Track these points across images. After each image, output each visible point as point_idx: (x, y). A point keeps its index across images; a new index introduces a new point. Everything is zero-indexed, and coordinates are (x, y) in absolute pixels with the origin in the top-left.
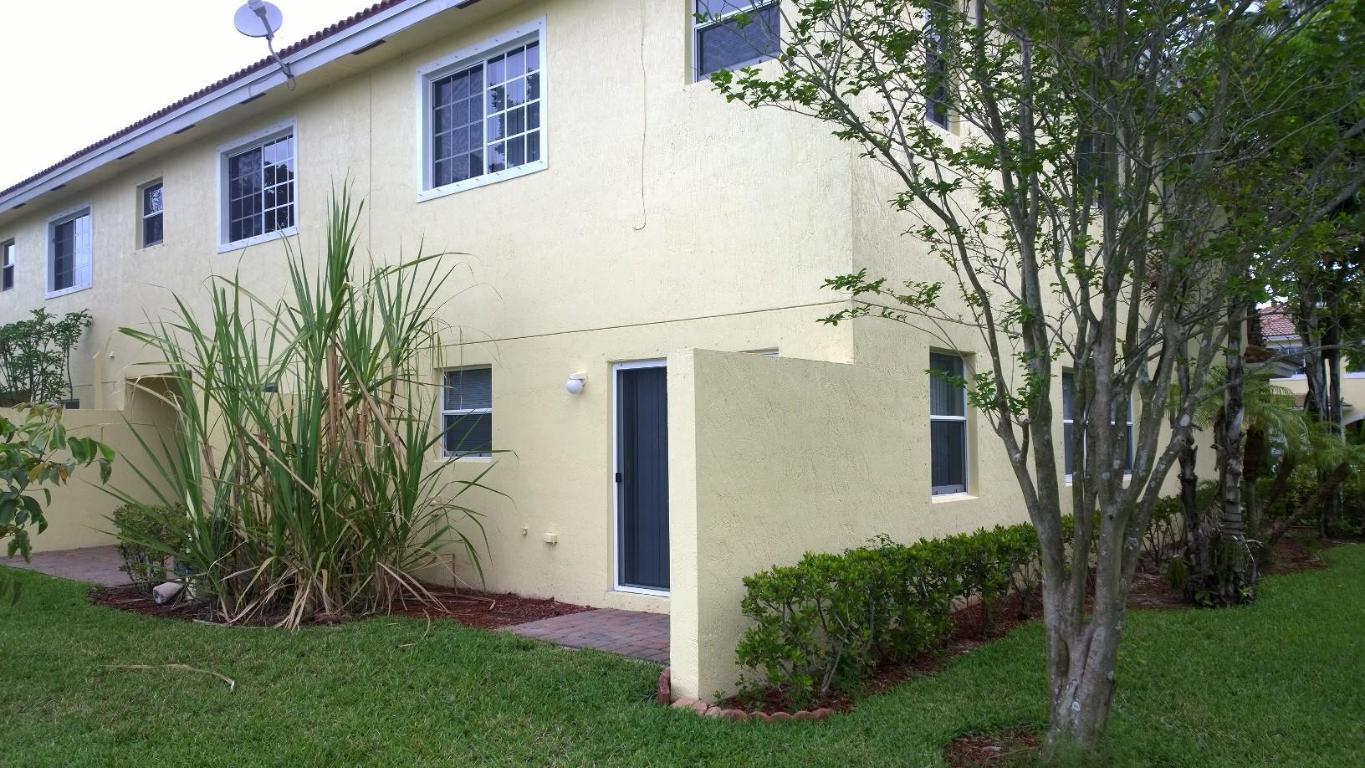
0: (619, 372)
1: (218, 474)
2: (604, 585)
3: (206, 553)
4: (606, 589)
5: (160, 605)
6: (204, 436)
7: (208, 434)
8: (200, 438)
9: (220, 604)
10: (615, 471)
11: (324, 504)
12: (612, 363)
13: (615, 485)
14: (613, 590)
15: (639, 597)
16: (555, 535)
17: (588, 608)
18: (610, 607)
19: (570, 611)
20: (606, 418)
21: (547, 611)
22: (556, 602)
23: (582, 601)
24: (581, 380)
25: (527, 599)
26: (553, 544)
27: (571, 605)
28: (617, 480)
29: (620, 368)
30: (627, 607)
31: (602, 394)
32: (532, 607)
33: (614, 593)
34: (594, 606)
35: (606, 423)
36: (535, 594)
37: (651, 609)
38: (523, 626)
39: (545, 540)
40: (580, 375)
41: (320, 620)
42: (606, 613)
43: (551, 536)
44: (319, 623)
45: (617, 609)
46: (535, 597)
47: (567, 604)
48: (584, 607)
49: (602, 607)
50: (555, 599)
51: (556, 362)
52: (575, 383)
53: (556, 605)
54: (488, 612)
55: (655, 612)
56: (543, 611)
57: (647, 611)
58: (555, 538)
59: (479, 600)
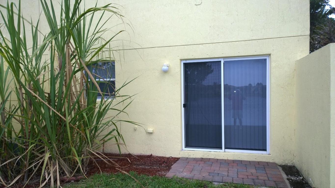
2: (180, 148)
4: (180, 150)
10: (183, 103)
11: (69, 124)
12: (181, 60)
13: (183, 109)
14: (182, 150)
15: (197, 152)
16: (153, 129)
17: (172, 158)
18: (183, 157)
19: (169, 160)
20: (179, 82)
21: (160, 161)
22: (154, 156)
23: (168, 155)
24: (168, 66)
25: (139, 156)
26: (151, 133)
27: (162, 157)
28: (184, 107)
29: (185, 62)
30: (192, 156)
31: (177, 72)
32: (148, 159)
33: (183, 151)
34: (174, 157)
35: (179, 84)
36: (142, 153)
37: (205, 157)
38: (172, 172)
39: (148, 132)
40: (167, 64)
41: (67, 181)
42: (187, 160)
43: (150, 130)
44: (66, 182)
45: (187, 158)
46: (141, 155)
47: (160, 157)
48: (171, 158)
49: (179, 157)
50: (153, 155)
51: (152, 59)
52: (165, 68)
53: (156, 157)
54: (131, 164)
55: (207, 158)
56: (158, 161)
57: (203, 158)
58: (153, 131)
59: (118, 158)
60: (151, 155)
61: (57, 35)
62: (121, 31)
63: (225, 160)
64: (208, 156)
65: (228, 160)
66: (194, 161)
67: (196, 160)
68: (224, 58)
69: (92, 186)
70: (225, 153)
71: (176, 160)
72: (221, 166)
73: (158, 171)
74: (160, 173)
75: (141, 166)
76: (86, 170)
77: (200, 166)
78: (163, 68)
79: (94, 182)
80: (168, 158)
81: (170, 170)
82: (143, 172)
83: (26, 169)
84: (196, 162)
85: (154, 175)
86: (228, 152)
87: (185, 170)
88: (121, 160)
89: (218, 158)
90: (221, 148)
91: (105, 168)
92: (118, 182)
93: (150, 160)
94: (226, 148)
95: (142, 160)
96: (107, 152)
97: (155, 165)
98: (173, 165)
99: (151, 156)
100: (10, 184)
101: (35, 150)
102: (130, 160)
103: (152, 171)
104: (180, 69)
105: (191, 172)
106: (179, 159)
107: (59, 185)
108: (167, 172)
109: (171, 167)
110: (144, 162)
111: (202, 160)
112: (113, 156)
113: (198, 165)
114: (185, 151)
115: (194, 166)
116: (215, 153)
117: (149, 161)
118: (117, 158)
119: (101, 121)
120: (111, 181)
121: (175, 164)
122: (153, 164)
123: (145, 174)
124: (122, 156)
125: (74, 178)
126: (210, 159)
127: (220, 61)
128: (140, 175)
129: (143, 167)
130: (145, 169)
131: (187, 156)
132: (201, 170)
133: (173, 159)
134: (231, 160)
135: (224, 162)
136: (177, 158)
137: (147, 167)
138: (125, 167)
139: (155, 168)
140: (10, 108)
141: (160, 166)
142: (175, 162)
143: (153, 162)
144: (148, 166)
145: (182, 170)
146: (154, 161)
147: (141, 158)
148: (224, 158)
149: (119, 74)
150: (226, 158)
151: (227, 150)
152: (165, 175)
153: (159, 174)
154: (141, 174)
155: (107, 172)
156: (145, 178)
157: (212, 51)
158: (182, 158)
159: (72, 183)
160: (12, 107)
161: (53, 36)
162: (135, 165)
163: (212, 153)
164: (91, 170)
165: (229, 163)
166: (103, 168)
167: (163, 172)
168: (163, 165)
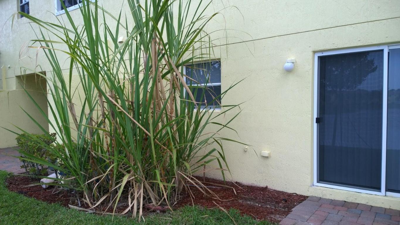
0: (319, 57)
1: (78, 120)
2: (309, 182)
3: (75, 166)
4: (310, 185)
5: (45, 189)
6: (69, 98)
7: (71, 97)
8: (67, 99)
9: (85, 196)
10: (315, 116)
11: (154, 139)
12: (315, 52)
13: (315, 125)
14: (313, 185)
15: (338, 191)
16: (269, 152)
17: (297, 195)
18: (313, 195)
19: (291, 198)
20: (310, 85)
21: (276, 198)
22: (270, 189)
23: (290, 190)
24: (293, 63)
25: (249, 186)
26: (267, 157)
27: (282, 192)
28: (317, 122)
29: (321, 55)
30: (328, 197)
31: (307, 71)
32: (261, 193)
33: (314, 187)
34: (300, 194)
35: (311, 88)
36: (253, 183)
37: (350, 200)
38: (291, 218)
39: (262, 155)
40: (292, 60)
41: (152, 210)
42: (319, 201)
43: (266, 153)
44: (151, 212)
45: (320, 198)
46: (253, 185)
47: (279, 191)
48: (294, 194)
49: (308, 196)
50: (268, 188)
51: (269, 54)
52: (288, 65)
53: (272, 191)
54: (236, 196)
55: (353, 201)
56: (273, 198)
57: (346, 201)
58: (269, 154)
59: (222, 187)
60: (267, 187)
61: (142, 30)
62: (215, 14)
63: (386, 209)
64: (356, 199)
65: (390, 209)
66: (330, 204)
67: (334, 203)
68: (388, 44)
69: (178, 222)
70: (385, 198)
71: (302, 199)
72: (377, 218)
73: (271, 213)
74: (272, 216)
75: (249, 201)
76: (178, 198)
77: (339, 213)
78: (286, 66)
79: (182, 217)
80: (290, 195)
81: (289, 215)
82: (248, 212)
83: (111, 190)
84: (333, 206)
85: (263, 219)
86: (392, 197)
87: (313, 218)
88: (226, 190)
89: (373, 205)
90: (379, 189)
91: (201, 199)
92: (211, 221)
93: (264, 195)
94: (387, 190)
95: (252, 192)
96: (210, 177)
97: (269, 203)
98: (296, 207)
99: (265, 189)
100: (96, 204)
101: (123, 168)
102: (236, 192)
103: (262, 212)
104: (311, 66)
105: (322, 223)
106: (307, 198)
107: (142, 215)
108: (284, 217)
109: (292, 210)
110: (254, 197)
111: (345, 204)
112: (216, 183)
113: (337, 213)
114: (317, 187)
115: (330, 213)
116: (368, 196)
117: (262, 196)
118: (220, 186)
119: (198, 137)
120: (203, 218)
121: (298, 206)
122: (267, 202)
123: (251, 215)
124: (227, 184)
125: (160, 208)
126: (358, 204)
127: (382, 51)
128: (243, 216)
129: (252, 203)
130: (253, 207)
131: (321, 196)
132: (339, 221)
133: (298, 197)
134: (396, 210)
135: (383, 213)
136: (304, 196)
137: (257, 204)
138: (228, 200)
139: (267, 208)
140: (98, 118)
141: (277, 205)
142: (300, 203)
143: (267, 198)
144: (259, 202)
145: (307, 217)
146: (269, 197)
147: (252, 190)
148: (383, 206)
149: (226, 77)
150: (387, 207)
151: (389, 193)
152: (280, 221)
153: (272, 218)
154: (244, 214)
155: (203, 204)
156: (249, 222)
157: (367, 35)
158: (312, 197)
159: (157, 213)
160: (100, 117)
161: (138, 31)
162: (242, 198)
163: (362, 195)
164: (184, 198)
165: (391, 216)
166: (199, 198)
167: (278, 216)
168: (280, 204)
